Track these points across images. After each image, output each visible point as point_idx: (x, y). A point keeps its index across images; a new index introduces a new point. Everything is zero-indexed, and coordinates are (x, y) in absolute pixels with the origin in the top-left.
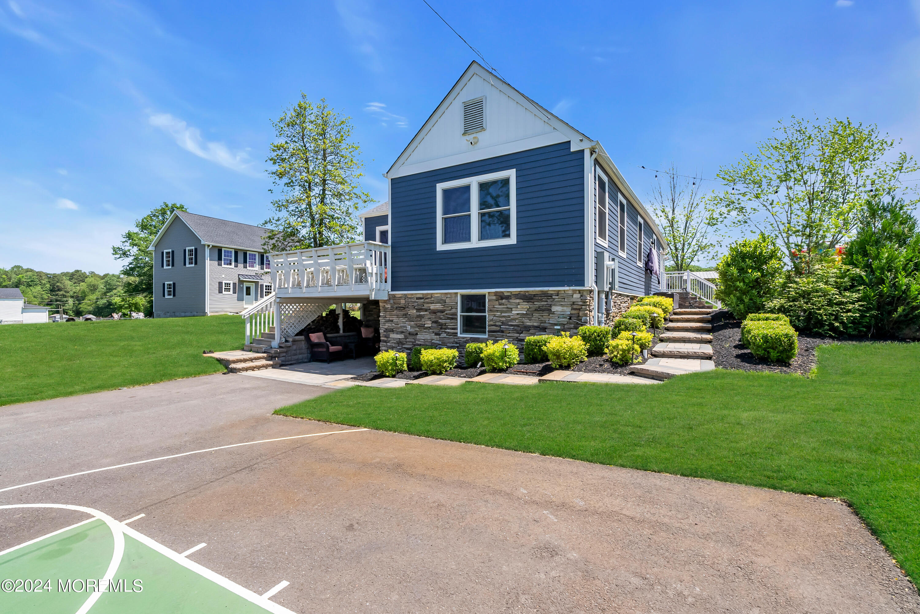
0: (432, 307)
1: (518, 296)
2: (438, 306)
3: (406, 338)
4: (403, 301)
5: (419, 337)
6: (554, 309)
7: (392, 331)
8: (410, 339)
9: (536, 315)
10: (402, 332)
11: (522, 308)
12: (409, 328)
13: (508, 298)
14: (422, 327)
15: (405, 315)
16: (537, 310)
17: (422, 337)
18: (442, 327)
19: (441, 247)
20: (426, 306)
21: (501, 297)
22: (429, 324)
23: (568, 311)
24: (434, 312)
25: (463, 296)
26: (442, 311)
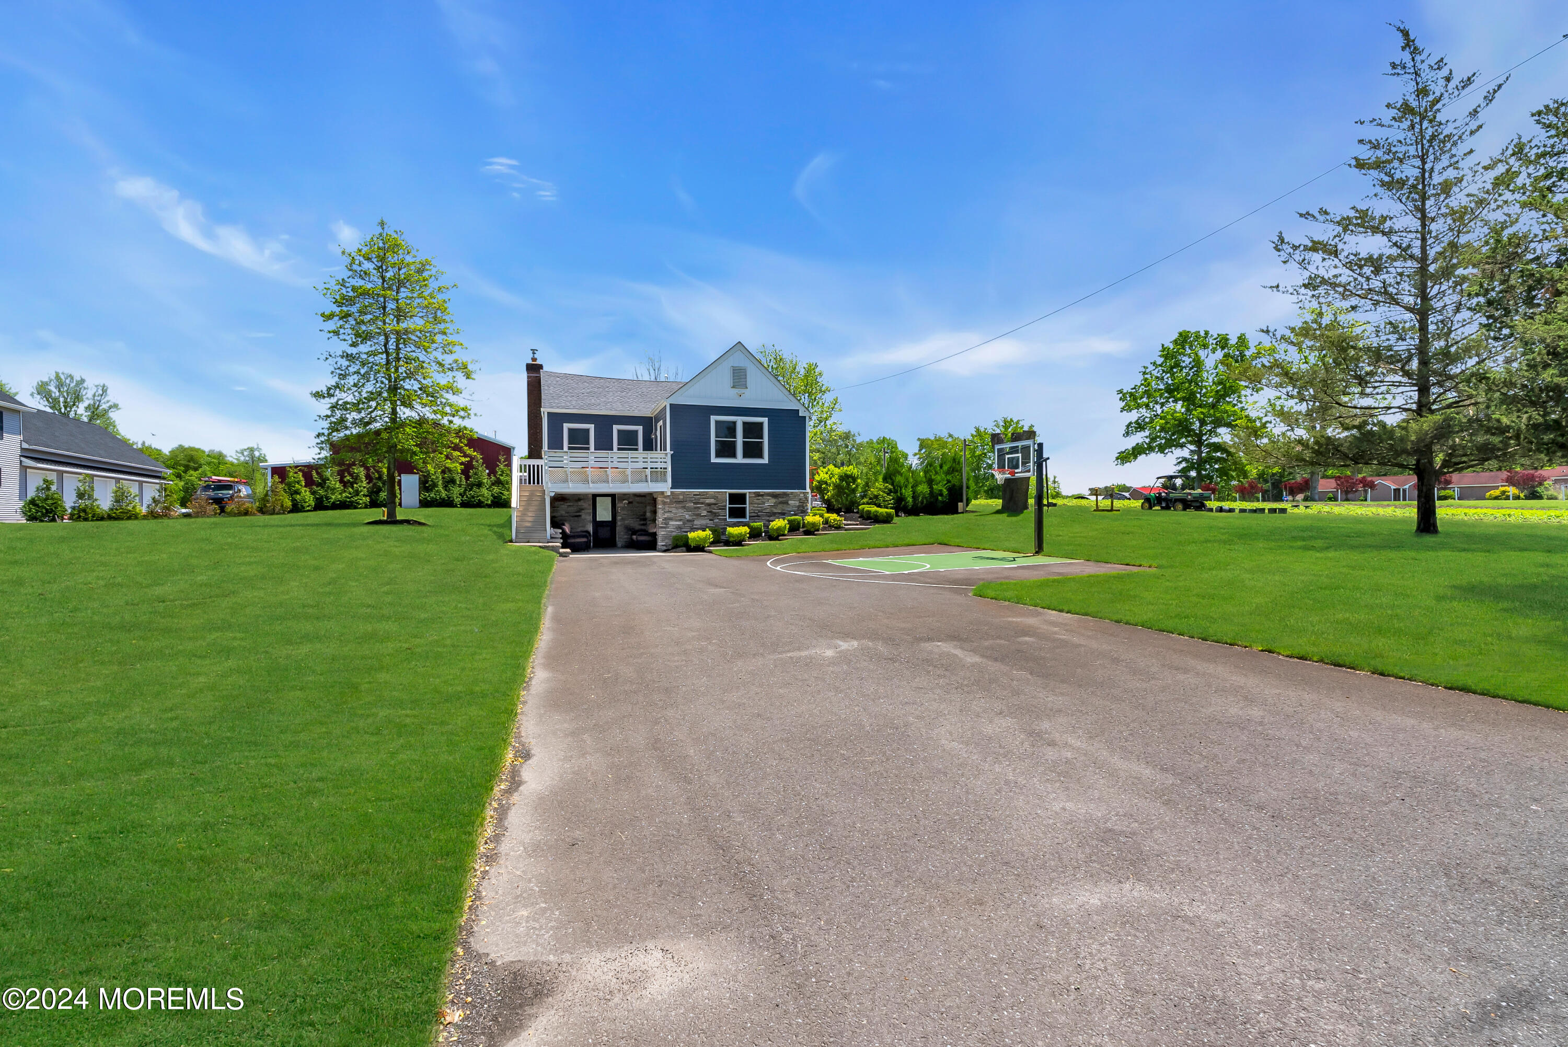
0: (708, 501)
1: (768, 494)
2: (712, 501)
3: (684, 523)
4: (681, 497)
5: (695, 522)
6: (790, 502)
7: (671, 519)
8: (689, 524)
9: (780, 506)
10: (680, 520)
11: (771, 502)
12: (687, 517)
13: (762, 495)
14: (699, 515)
15: (684, 507)
16: (781, 503)
17: (698, 522)
18: (716, 515)
19: (714, 460)
20: (702, 500)
21: (758, 495)
22: (704, 513)
23: (797, 503)
24: (709, 505)
25: (730, 495)
26: (715, 504)
